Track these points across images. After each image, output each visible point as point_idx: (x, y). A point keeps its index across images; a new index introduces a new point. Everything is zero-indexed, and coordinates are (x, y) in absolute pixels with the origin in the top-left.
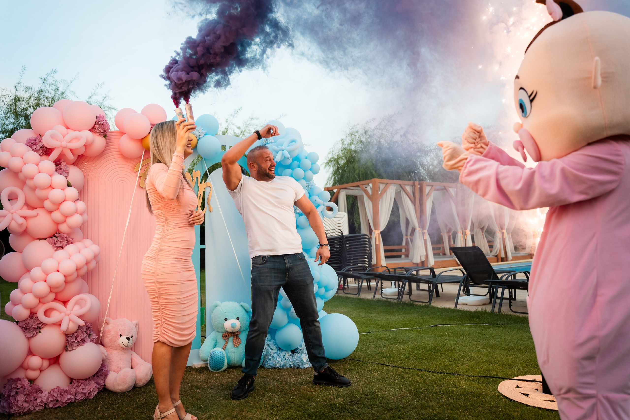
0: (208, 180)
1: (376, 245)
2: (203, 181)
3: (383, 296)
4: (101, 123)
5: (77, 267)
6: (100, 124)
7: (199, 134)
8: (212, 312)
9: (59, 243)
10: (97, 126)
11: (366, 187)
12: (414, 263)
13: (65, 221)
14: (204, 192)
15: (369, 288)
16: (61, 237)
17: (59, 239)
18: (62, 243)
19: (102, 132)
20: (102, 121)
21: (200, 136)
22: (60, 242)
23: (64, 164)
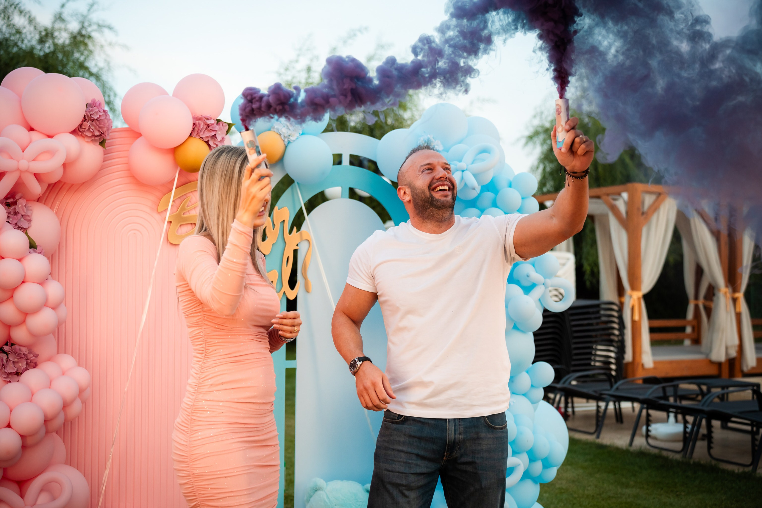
0: (303, 228)
1: (634, 322)
2: (295, 229)
3: (651, 441)
4: (96, 118)
5: (46, 416)
6: (93, 120)
7: (289, 132)
8: (308, 501)
9: (11, 365)
10: (87, 124)
11: (615, 200)
12: (712, 362)
13: (24, 322)
14: (295, 252)
15: (619, 416)
16: (15, 353)
17: (11, 358)
18: (17, 365)
19: (97, 136)
20: (97, 113)
21: (291, 138)
22: (14, 362)
23: (21, 203)
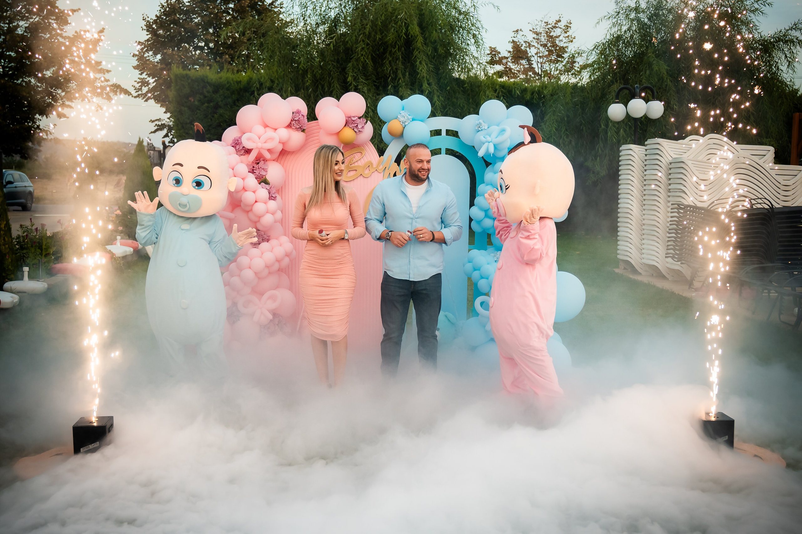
5: (267, 264)
6: (296, 120)
7: (404, 120)
10: (294, 122)
13: (259, 221)
19: (299, 128)
20: (298, 117)
21: (406, 123)
